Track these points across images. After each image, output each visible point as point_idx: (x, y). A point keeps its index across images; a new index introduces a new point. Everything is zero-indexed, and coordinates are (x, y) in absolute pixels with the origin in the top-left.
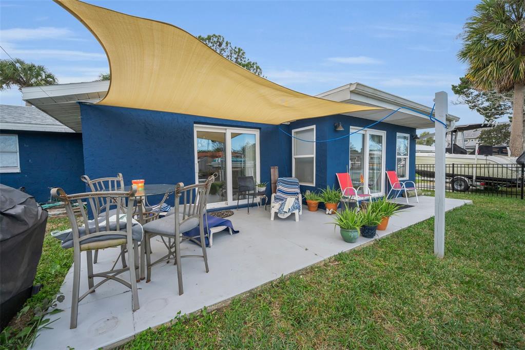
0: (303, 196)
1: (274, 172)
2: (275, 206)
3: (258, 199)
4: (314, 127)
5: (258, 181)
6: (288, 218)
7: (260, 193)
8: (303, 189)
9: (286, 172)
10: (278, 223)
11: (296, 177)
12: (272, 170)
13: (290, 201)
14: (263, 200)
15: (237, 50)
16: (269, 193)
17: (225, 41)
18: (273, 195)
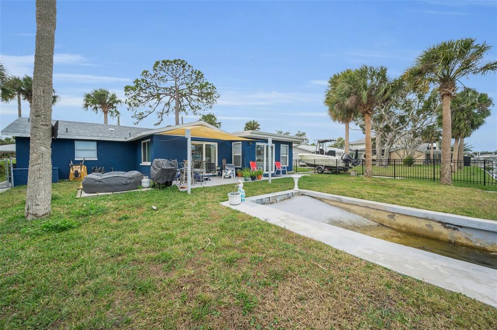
0: (236, 172)
1: (224, 161)
2: (224, 174)
3: (217, 173)
4: (241, 142)
5: (217, 165)
6: (228, 178)
7: (218, 170)
8: (236, 169)
9: (229, 161)
10: (225, 179)
11: (234, 164)
12: (223, 161)
13: (230, 172)
14: (219, 173)
15: (197, 72)
16: (221, 170)
17: (188, 64)
18: (223, 171)
